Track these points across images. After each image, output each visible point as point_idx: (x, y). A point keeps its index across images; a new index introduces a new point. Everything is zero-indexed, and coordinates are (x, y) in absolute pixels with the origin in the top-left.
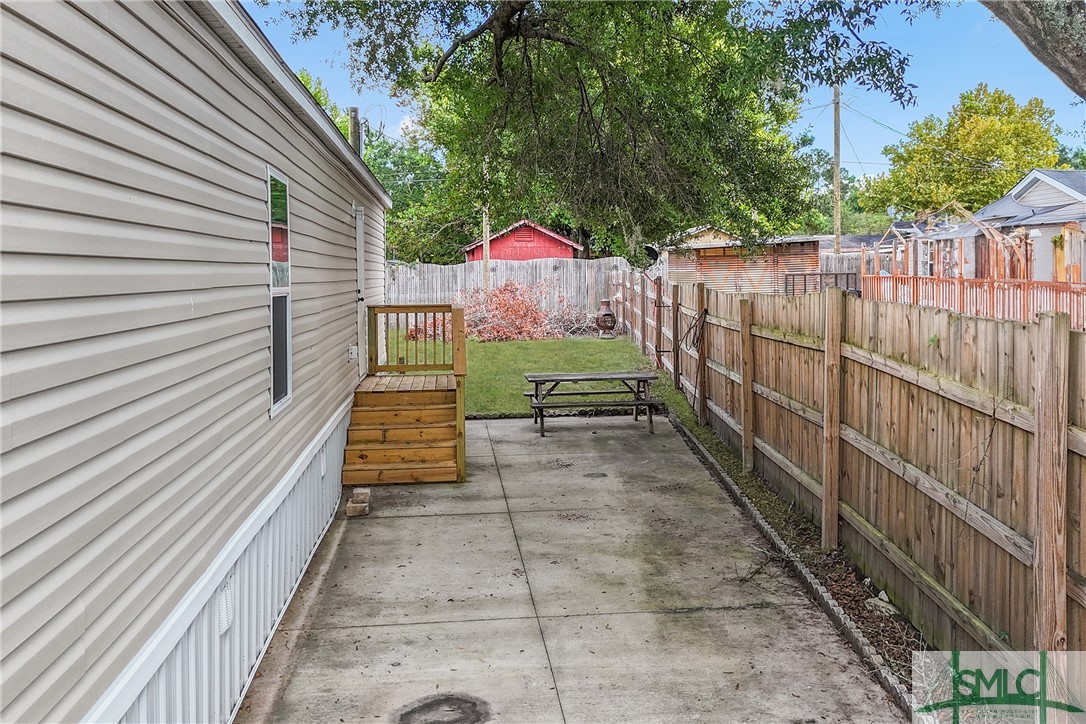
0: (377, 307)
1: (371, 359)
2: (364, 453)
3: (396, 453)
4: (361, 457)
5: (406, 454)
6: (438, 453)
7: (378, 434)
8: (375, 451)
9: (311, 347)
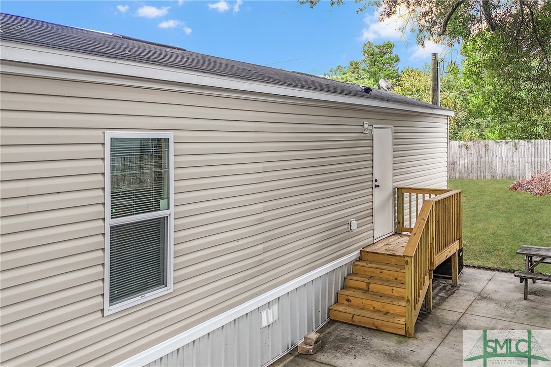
0: (404, 189)
1: (399, 223)
2: (350, 298)
3: (370, 302)
4: (348, 300)
5: (377, 305)
6: (399, 310)
7: (364, 285)
8: (358, 298)
9: (238, 240)
